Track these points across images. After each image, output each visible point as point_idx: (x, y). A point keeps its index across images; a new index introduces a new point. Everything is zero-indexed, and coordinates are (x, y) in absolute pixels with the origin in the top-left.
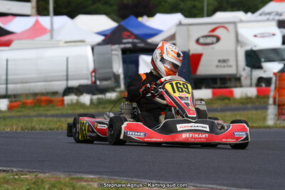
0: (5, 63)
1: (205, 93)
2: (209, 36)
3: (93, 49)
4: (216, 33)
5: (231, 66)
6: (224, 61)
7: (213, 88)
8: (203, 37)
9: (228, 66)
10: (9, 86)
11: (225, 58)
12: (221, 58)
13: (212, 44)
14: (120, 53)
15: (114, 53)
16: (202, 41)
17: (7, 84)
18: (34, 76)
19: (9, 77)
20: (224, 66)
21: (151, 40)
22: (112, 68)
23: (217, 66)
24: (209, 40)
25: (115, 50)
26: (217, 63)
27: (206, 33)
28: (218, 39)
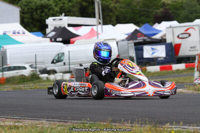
0: (68, 53)
1: (182, 66)
2: (185, 33)
3: (117, 43)
4: (188, 32)
5: (197, 50)
6: (194, 47)
7: (186, 63)
8: (181, 34)
9: (196, 50)
10: (71, 66)
11: (194, 45)
12: (192, 46)
13: (186, 38)
14: (133, 45)
15: (129, 45)
16: (180, 36)
17: (69, 65)
18: (85, 60)
19: (70, 61)
20: (194, 51)
21: (154, 37)
22: (129, 54)
23: (190, 51)
24: (185, 36)
25: (130, 43)
26: (190, 49)
27: (183, 32)
28: (190, 35)
